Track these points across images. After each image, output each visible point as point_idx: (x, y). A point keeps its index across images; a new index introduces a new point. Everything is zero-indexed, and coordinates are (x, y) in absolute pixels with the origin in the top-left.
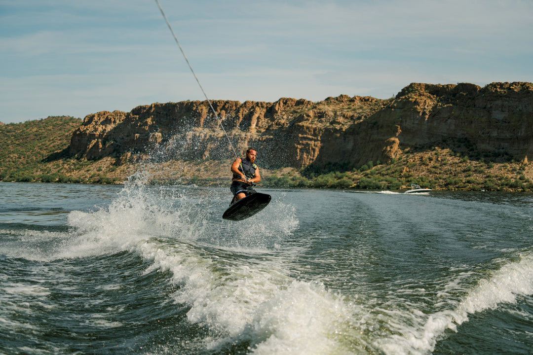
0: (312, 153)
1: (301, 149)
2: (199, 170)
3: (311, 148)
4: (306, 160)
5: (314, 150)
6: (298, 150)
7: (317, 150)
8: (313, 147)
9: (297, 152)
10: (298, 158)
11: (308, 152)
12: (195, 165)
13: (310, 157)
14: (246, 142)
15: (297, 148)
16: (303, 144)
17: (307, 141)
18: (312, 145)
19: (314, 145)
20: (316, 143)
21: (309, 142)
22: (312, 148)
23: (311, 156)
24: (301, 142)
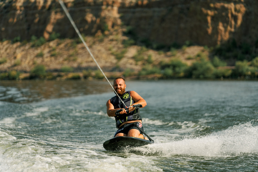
0: (233, 23)
1: (213, 18)
2: (41, 55)
3: (230, 15)
4: (223, 33)
5: (235, 18)
6: (209, 19)
7: (240, 16)
8: (234, 12)
9: (206, 21)
10: (210, 31)
11: (226, 22)
12: (33, 46)
13: (229, 28)
14: (116, 8)
15: (207, 15)
16: (215, 9)
17: (222, 4)
18: (231, 9)
19: (236, 10)
20: (238, 6)
21: (226, 5)
22: (232, 15)
23: (231, 27)
24: (212, 5)
